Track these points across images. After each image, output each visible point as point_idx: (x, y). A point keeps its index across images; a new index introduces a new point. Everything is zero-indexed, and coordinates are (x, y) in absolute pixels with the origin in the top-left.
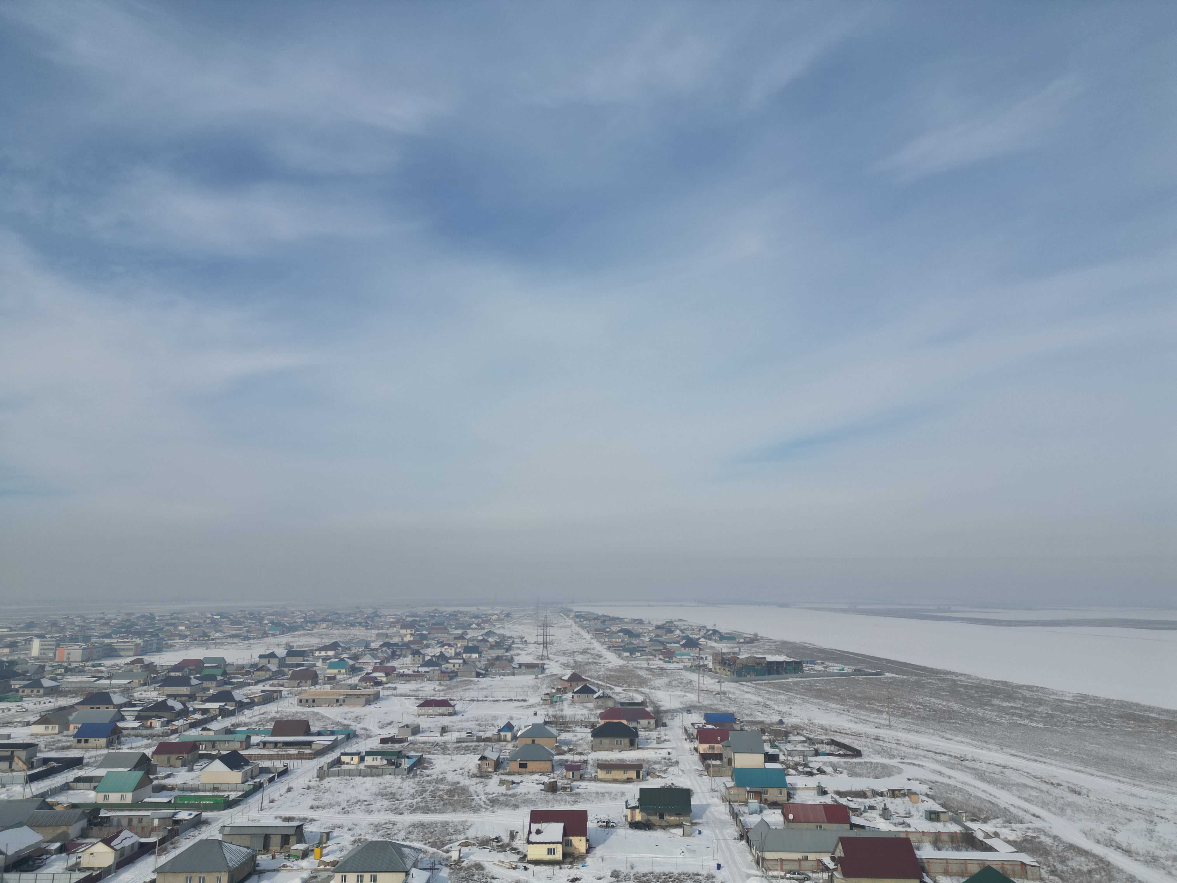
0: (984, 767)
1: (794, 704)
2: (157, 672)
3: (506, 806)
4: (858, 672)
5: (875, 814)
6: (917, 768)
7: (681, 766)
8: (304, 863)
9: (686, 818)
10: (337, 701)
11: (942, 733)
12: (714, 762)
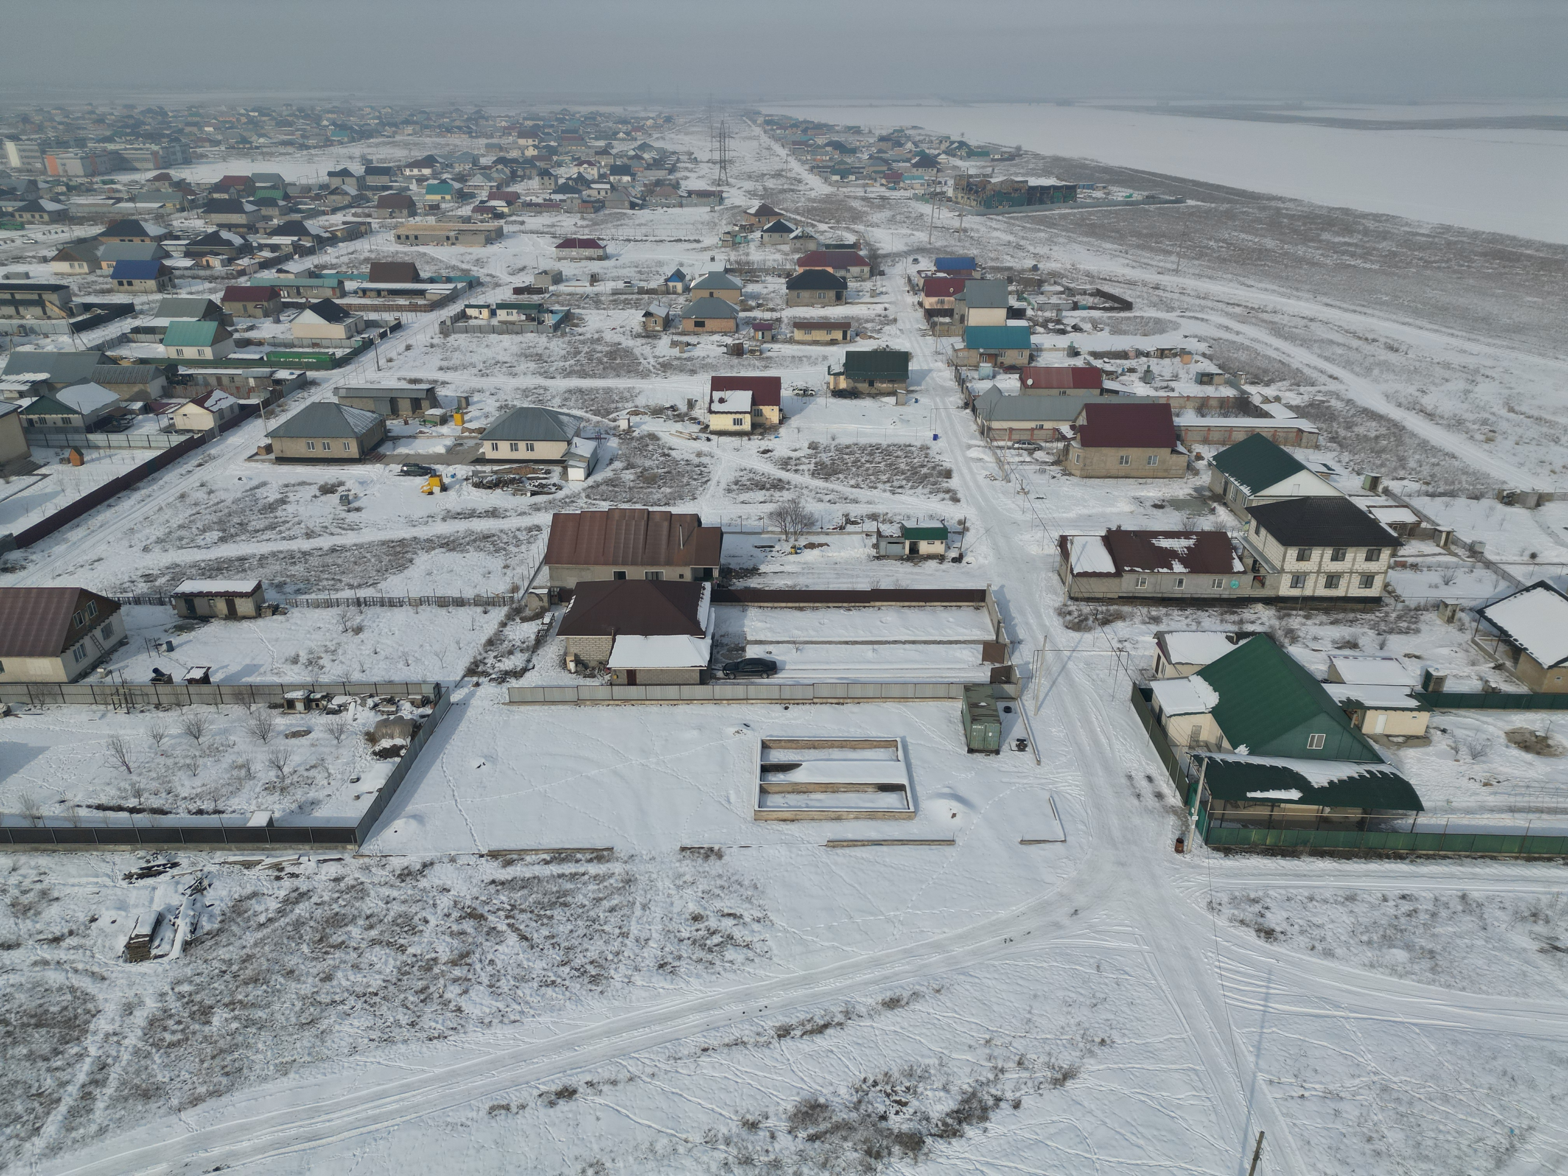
0: (1286, 320)
1: (1056, 243)
2: (193, 193)
3: (681, 371)
4: (1150, 199)
5: (1134, 377)
6: (1199, 322)
7: (900, 324)
8: (445, 430)
9: (901, 385)
10: (448, 238)
11: (1242, 279)
12: (942, 320)
